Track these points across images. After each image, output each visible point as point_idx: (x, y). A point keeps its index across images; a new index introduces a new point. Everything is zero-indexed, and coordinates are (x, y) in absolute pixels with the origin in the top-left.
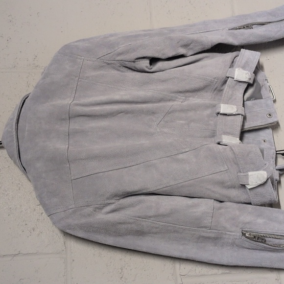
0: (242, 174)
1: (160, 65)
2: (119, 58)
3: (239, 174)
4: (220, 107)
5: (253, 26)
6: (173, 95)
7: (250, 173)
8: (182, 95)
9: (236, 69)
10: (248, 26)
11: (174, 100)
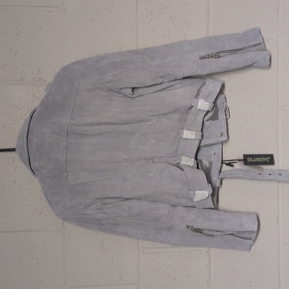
0: (191, 192)
1: (140, 91)
2: (108, 85)
3: (189, 191)
4: (183, 133)
5: (221, 55)
6: (149, 118)
7: (197, 192)
8: (155, 117)
9: (200, 100)
10: (217, 55)
11: (149, 121)
